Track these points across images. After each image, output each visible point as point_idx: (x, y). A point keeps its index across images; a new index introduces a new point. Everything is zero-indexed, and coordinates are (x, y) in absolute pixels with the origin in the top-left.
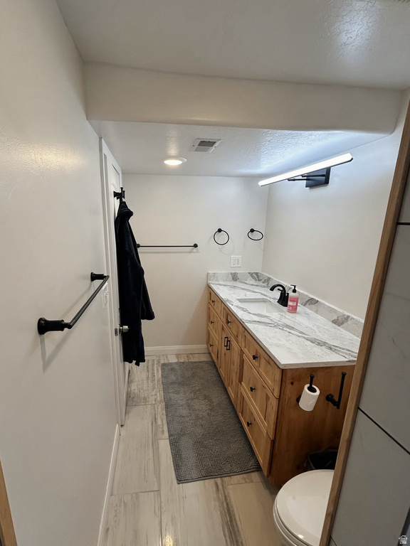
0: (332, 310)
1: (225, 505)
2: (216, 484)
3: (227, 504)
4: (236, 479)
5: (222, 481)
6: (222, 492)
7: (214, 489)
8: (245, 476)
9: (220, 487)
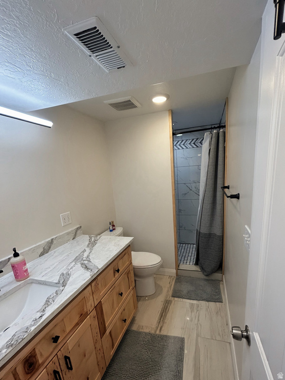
0: (33, 250)
1: (162, 319)
2: (160, 331)
3: (160, 319)
4: (147, 331)
5: (156, 332)
6: (160, 326)
7: (163, 329)
8: (141, 330)
9: (159, 328)
